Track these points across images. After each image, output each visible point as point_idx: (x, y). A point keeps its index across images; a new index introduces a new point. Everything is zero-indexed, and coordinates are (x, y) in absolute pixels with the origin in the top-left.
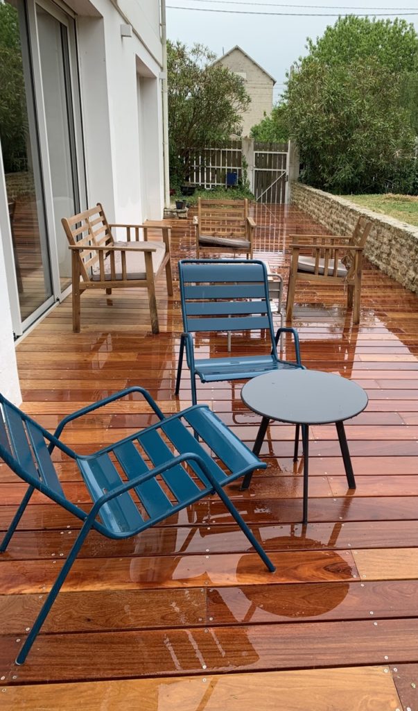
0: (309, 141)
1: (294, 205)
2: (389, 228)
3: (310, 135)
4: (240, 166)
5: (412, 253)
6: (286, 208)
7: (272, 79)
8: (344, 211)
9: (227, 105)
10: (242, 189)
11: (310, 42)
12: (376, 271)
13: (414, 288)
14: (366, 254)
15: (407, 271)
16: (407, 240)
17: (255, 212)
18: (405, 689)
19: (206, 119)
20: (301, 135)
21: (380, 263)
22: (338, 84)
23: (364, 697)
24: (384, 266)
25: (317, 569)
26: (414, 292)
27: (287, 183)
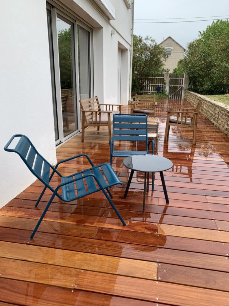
0: (192, 73)
1: (185, 100)
2: (218, 107)
3: (193, 70)
4: (163, 84)
5: (226, 117)
6: (182, 100)
7: (184, 49)
8: (203, 101)
9: (158, 59)
10: (163, 93)
11: (200, 33)
12: (213, 126)
13: (226, 132)
14: (210, 119)
15: (224, 125)
16: (225, 112)
17: (168, 102)
18: (161, 271)
19: (150, 65)
20: (189, 71)
21: (214, 122)
22: (206, 48)
23: (144, 271)
24: (216, 123)
25: (142, 228)
26: (226, 134)
27: (183, 91)
